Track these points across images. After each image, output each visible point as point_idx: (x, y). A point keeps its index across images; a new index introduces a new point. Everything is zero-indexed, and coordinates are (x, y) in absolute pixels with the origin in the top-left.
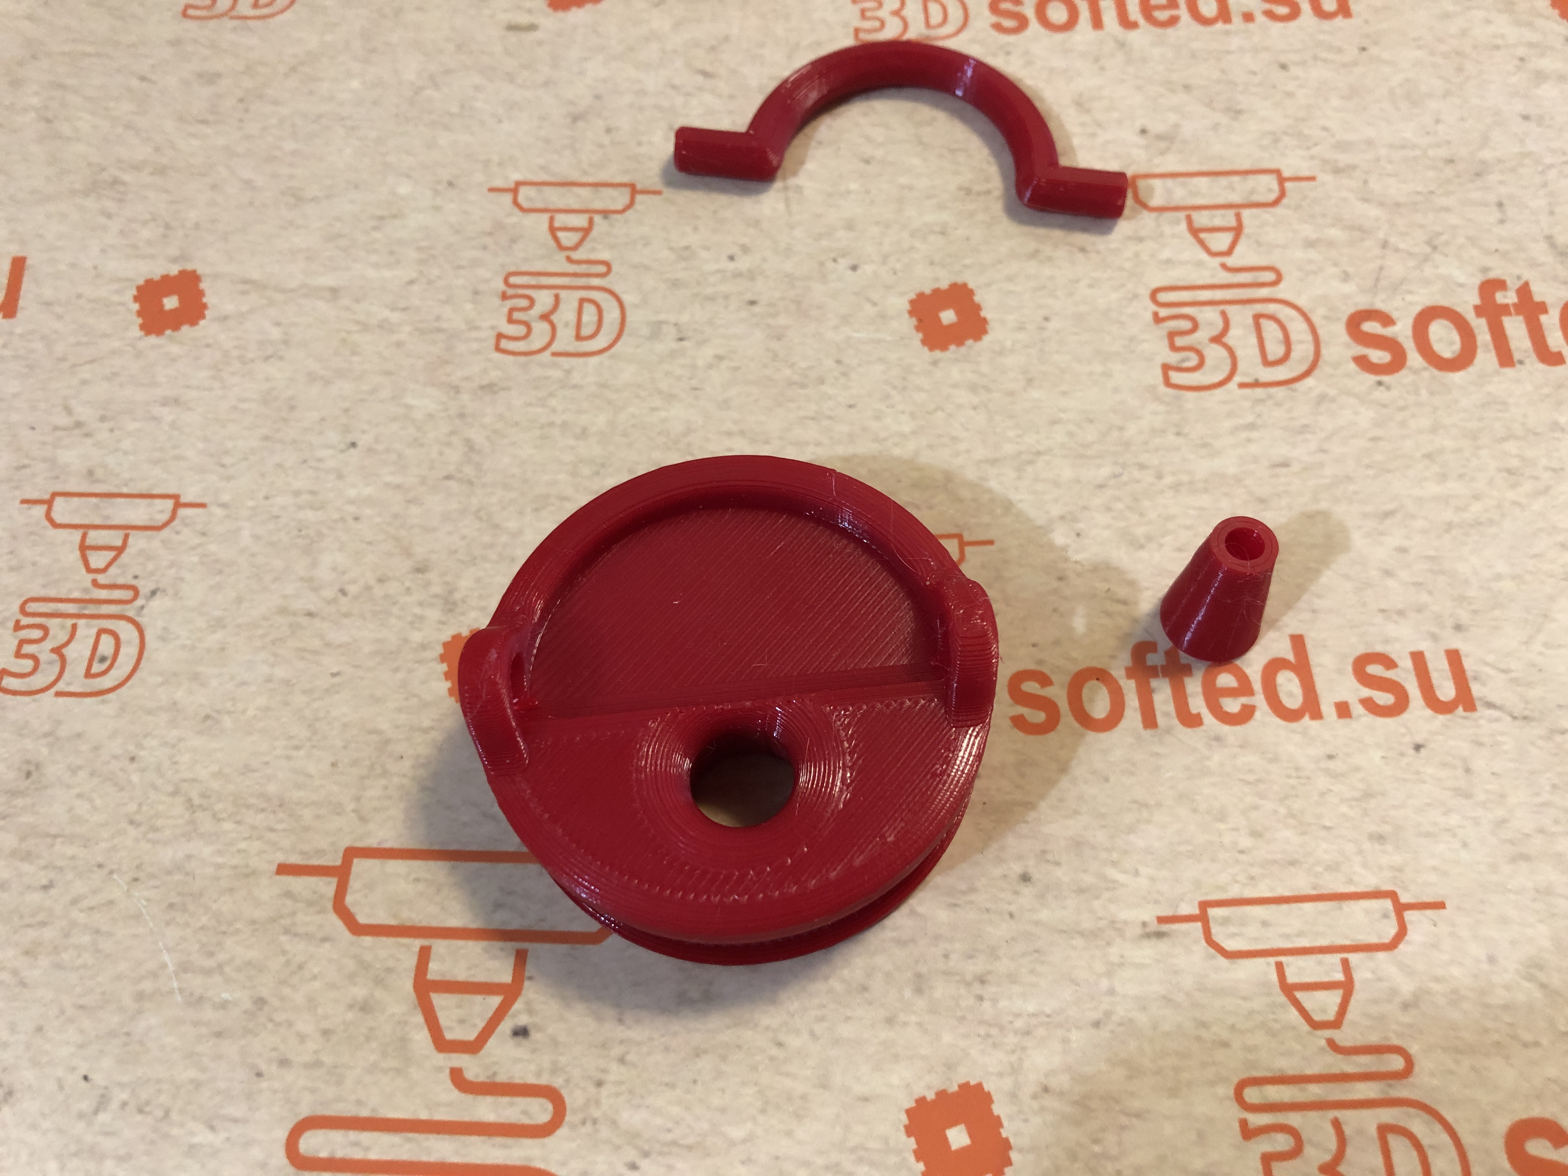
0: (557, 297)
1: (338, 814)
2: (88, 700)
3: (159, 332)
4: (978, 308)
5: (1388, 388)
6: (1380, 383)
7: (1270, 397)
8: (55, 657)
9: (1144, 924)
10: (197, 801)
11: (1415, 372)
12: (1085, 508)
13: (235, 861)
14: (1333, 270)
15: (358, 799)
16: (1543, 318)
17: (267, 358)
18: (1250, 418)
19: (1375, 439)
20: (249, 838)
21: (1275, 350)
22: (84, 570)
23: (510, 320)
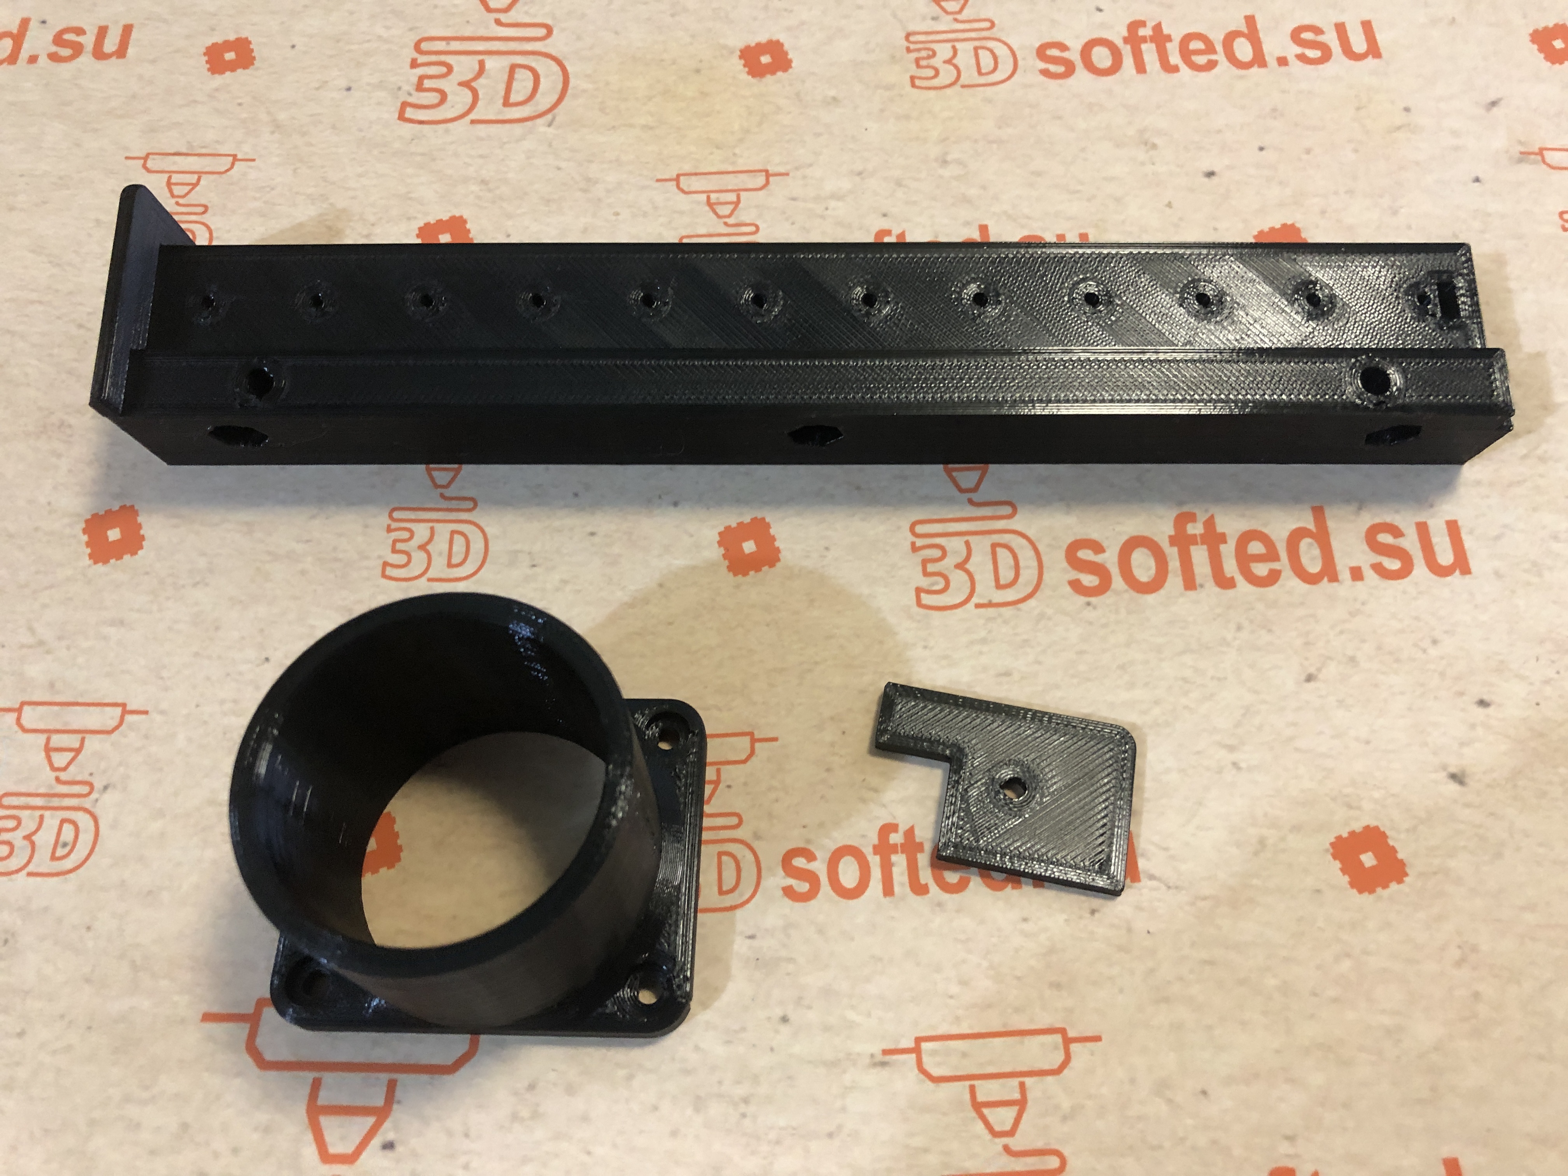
0: (432, 529)
1: (253, 971)
2: (55, 879)
3: (106, 562)
4: (773, 539)
5: (1095, 608)
6: (1088, 604)
7: (1000, 615)
8: (26, 843)
9: (872, 1056)
11: (1118, 593)
12: (850, 710)
16: (1223, 547)
17: (195, 585)
18: (983, 634)
19: (1081, 653)
21: (1007, 575)
22: (48, 768)
23: (394, 551)
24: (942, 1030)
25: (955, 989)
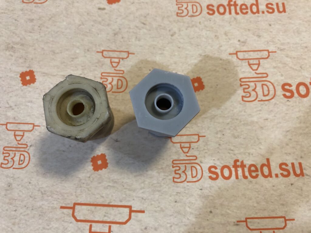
1: (72, 195)
2: (20, 170)
5: (290, 102)
6: (288, 101)
7: (265, 103)
9: (234, 222)
10: (43, 192)
11: (296, 98)
12: (225, 129)
13: (52, 206)
14: (279, 74)
15: (76, 192)
18: (260, 108)
19: (286, 114)
20: (54, 201)
22: (15, 141)
24: (253, 216)
25: (255, 205)
